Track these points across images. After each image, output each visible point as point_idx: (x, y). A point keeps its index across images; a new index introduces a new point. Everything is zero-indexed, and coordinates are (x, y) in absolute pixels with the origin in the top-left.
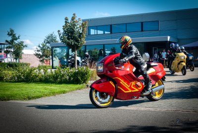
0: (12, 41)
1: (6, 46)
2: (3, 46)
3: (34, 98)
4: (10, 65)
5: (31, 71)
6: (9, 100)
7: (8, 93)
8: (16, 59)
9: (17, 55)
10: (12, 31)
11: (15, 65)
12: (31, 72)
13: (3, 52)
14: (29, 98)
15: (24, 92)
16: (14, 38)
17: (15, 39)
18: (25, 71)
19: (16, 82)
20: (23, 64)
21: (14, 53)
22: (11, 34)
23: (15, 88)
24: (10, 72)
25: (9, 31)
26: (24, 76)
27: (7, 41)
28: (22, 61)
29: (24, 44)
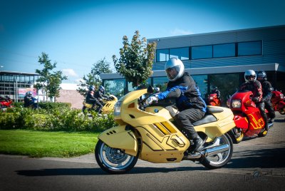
0: (45, 71)
1: (36, 78)
2: (32, 78)
3: (78, 154)
4: (43, 106)
5: (74, 114)
6: (41, 156)
7: (40, 146)
8: (51, 97)
9: (53, 91)
10: (45, 56)
11: (50, 106)
12: (73, 116)
13: (32, 86)
14: (71, 155)
15: (63, 145)
16: (49, 66)
17: (49, 68)
18: (64, 114)
19: (51, 130)
20: (61, 105)
21: (48, 87)
22: (44, 60)
23: (50, 139)
24: (43, 116)
25: (41, 56)
26: (63, 122)
27: (38, 71)
28: (59, 100)
29: (62, 76)
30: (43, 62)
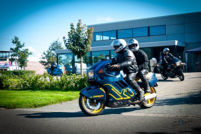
0: (17, 49)
1: (11, 54)
2: (8, 54)
3: (40, 106)
4: (16, 73)
5: (37, 78)
6: (15, 108)
7: (14, 101)
8: (21, 67)
9: (22, 62)
10: (16, 39)
11: (21, 73)
12: (36, 80)
13: (8, 60)
14: (36, 106)
15: (30, 100)
16: (19, 46)
17: (20, 47)
18: (30, 78)
19: (21, 90)
20: (28, 72)
21: (19, 60)
22: (16, 41)
23: (21, 96)
24: (15, 80)
26: (29, 84)
27: (12, 49)
28: (27, 69)
29: (29, 52)
30: (15, 43)
